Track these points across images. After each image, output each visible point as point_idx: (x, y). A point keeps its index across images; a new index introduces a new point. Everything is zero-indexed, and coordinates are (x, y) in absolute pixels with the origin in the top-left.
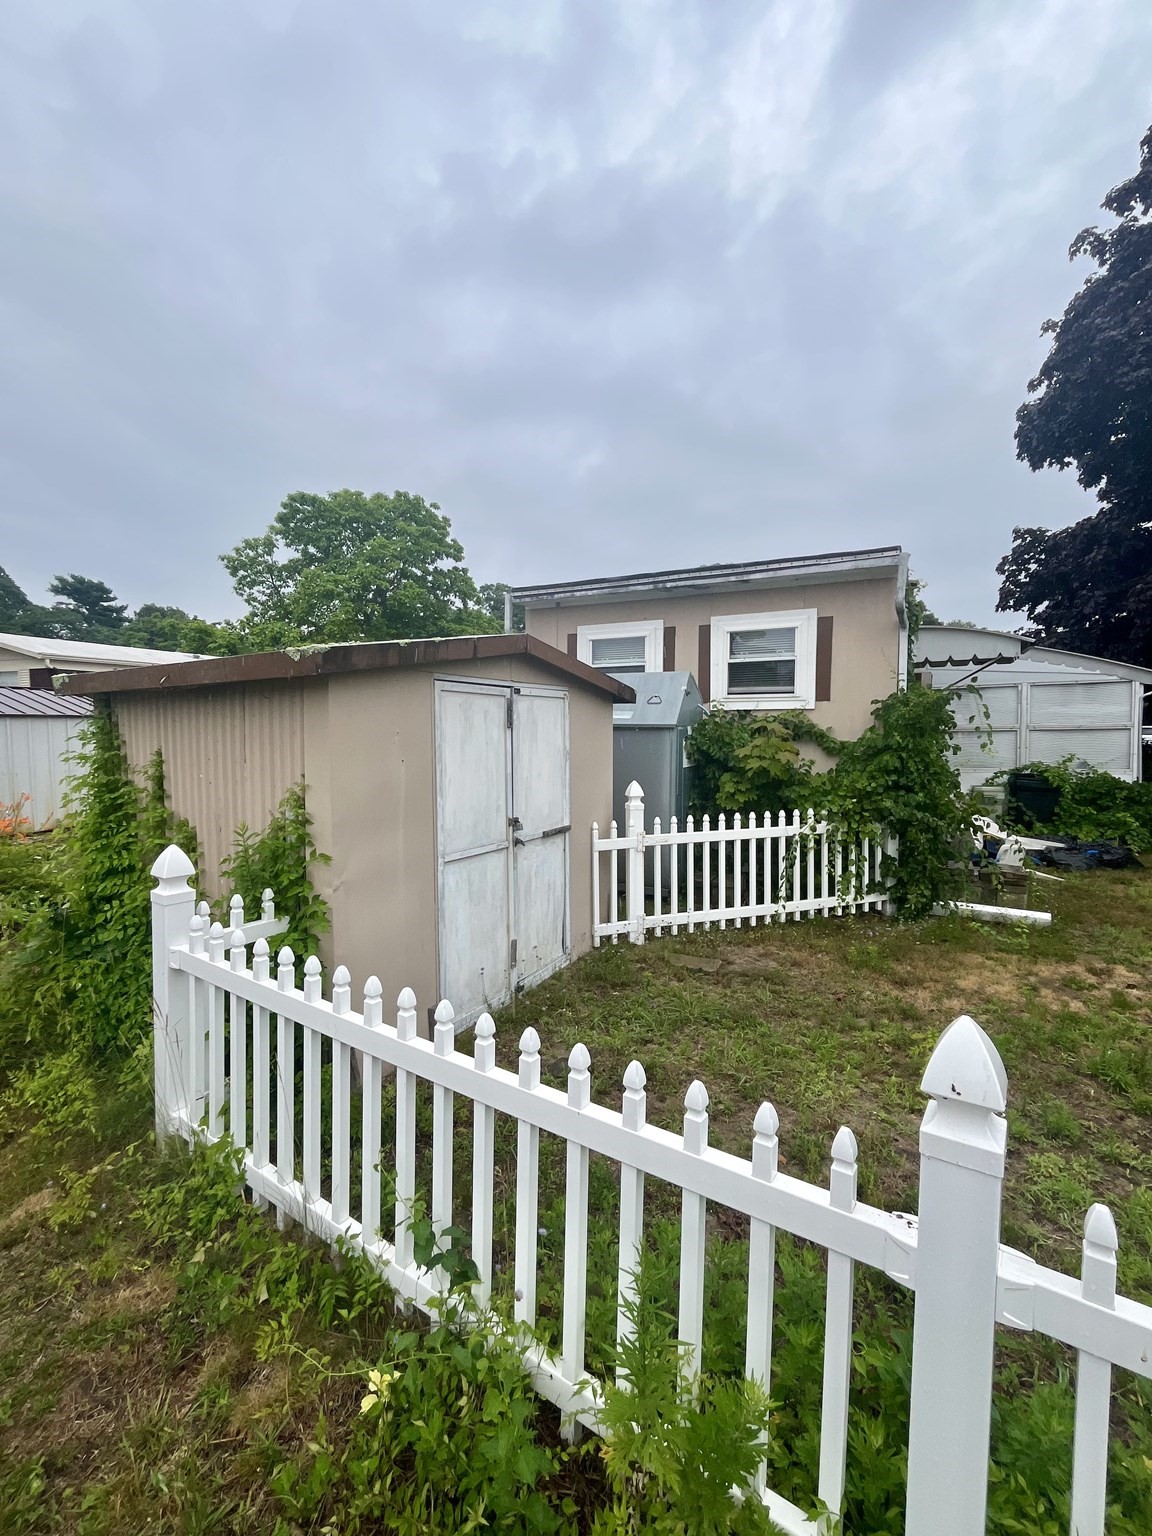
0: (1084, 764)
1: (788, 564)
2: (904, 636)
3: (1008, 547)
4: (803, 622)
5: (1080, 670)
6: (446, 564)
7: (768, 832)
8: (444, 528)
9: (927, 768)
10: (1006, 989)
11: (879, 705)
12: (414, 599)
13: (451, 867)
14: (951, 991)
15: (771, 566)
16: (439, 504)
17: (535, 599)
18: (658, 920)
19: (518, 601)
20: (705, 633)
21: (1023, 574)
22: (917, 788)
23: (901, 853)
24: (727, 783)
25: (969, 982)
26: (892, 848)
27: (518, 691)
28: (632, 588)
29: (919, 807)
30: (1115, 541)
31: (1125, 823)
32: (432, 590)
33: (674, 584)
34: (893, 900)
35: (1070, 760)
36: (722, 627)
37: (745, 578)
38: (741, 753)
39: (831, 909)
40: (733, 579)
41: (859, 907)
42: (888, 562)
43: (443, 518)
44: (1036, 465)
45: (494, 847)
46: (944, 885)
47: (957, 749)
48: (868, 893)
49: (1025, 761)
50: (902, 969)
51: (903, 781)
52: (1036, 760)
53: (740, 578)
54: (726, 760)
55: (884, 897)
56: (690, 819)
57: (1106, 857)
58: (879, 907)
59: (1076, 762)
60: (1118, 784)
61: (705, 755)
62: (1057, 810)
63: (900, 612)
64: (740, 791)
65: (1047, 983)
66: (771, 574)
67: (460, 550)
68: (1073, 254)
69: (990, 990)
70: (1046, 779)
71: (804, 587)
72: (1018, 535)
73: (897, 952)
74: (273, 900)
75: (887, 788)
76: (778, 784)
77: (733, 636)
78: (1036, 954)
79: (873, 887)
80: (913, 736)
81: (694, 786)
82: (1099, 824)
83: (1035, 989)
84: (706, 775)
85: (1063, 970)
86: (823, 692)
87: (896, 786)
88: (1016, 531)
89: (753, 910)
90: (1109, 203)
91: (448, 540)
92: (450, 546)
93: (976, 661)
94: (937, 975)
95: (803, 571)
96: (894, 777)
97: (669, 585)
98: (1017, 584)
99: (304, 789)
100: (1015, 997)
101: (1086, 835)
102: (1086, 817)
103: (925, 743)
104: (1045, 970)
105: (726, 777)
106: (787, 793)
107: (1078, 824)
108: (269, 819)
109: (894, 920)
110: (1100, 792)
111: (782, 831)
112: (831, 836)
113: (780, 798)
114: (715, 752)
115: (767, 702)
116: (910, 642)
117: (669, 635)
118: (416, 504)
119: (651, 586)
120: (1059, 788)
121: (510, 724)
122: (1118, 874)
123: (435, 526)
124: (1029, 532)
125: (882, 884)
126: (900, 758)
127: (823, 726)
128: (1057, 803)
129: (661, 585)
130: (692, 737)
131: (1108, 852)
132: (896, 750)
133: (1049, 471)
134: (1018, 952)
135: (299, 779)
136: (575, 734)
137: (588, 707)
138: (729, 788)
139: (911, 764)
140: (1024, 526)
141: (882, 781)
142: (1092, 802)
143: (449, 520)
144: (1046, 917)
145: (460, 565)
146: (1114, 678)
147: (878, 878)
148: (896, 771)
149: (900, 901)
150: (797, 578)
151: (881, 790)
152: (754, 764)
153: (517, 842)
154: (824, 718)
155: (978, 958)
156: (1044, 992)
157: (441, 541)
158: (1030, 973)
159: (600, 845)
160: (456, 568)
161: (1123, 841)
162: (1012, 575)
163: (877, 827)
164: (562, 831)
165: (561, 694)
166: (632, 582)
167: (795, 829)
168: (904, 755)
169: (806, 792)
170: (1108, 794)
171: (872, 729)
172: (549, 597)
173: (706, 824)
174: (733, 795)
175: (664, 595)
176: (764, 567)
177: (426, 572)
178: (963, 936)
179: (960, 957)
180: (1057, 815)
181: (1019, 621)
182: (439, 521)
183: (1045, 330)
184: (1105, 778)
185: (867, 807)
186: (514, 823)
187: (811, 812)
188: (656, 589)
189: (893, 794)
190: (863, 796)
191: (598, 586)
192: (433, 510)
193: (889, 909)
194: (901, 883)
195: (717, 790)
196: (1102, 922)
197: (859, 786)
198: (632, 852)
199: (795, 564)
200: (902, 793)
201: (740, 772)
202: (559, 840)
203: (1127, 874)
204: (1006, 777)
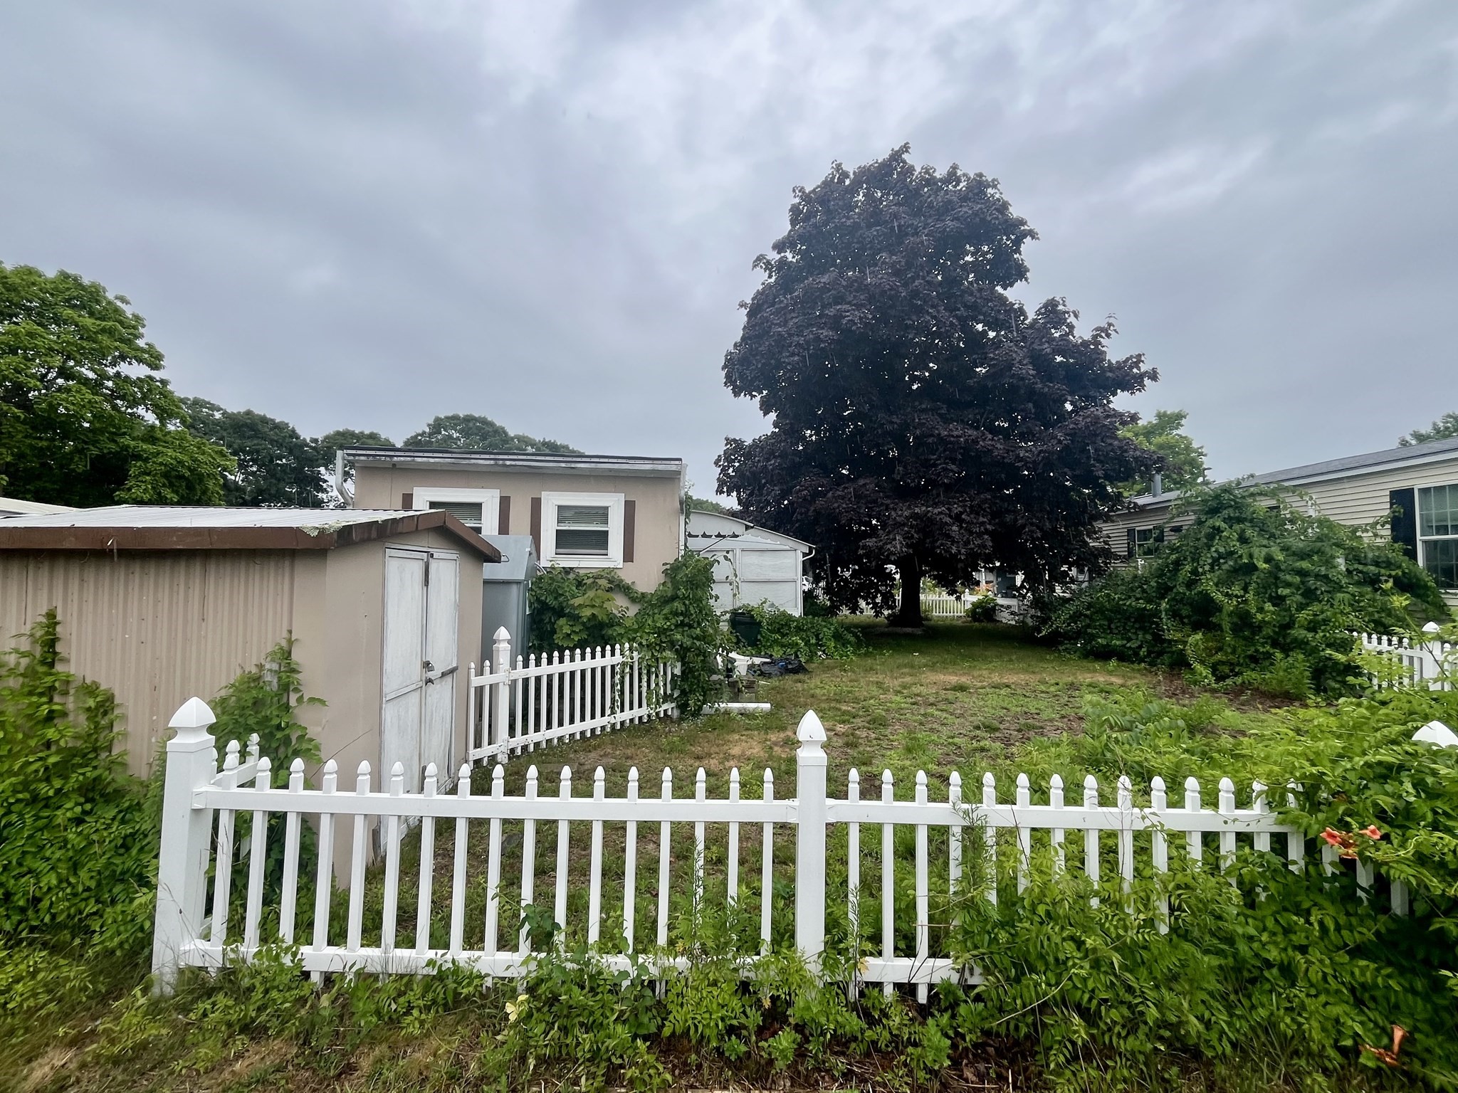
0: (772, 605)
1: (606, 460)
2: (682, 518)
3: (721, 449)
4: (614, 503)
5: (769, 541)
6: (135, 371)
7: (599, 662)
8: (135, 328)
9: (701, 612)
10: (757, 750)
11: (668, 567)
12: (84, 406)
13: (390, 704)
14: (728, 757)
15: (593, 460)
16: (128, 298)
17: (371, 458)
18: (519, 740)
19: (352, 458)
20: (536, 505)
21: (731, 469)
22: (695, 625)
23: (683, 672)
24: (564, 626)
25: (736, 751)
26: (678, 671)
27: (432, 556)
28: (473, 461)
29: (697, 638)
30: (783, 455)
31: (797, 644)
32: (111, 398)
33: (513, 463)
34: (678, 707)
35: (765, 602)
36: (552, 501)
37: (573, 465)
38: (577, 602)
39: (640, 718)
40: (563, 465)
41: (657, 714)
42: (674, 468)
43: (133, 315)
44: (736, 394)
45: (414, 687)
46: (712, 692)
47: (717, 597)
48: (663, 703)
49: (738, 604)
50: (697, 749)
51: (687, 620)
52: (746, 603)
53: (569, 465)
54: (562, 608)
55: (674, 705)
56: (532, 657)
57: (790, 667)
58: (670, 713)
59: (768, 603)
60: (790, 618)
61: (544, 603)
62: (759, 637)
63: (681, 503)
64: (574, 632)
65: (776, 744)
66: (593, 466)
67: (159, 357)
68: (755, 266)
69: (748, 753)
70: (752, 617)
71: (615, 477)
72: (728, 441)
73: (691, 739)
74: (258, 744)
75: (677, 626)
76: (601, 626)
77: (560, 508)
78: (767, 729)
79: (667, 698)
80: (692, 589)
81: (531, 630)
82: (783, 646)
83: (771, 748)
84: (543, 620)
85: (782, 735)
86: (628, 556)
87: (682, 624)
88: (727, 439)
89: (588, 724)
90: (774, 247)
91: (141, 343)
92: (143, 350)
93: (719, 536)
94: (717, 750)
95: (616, 466)
96: (682, 618)
97: (508, 463)
98: (728, 475)
99: (290, 642)
100: (762, 754)
101: (777, 653)
102: (776, 641)
103: (699, 592)
104: (773, 737)
105: (562, 621)
106: (610, 632)
107: (771, 646)
108: (239, 672)
109: (681, 719)
110: (782, 624)
111: (609, 661)
112: (641, 661)
113: (603, 637)
114: (550, 600)
115: (585, 562)
116: (686, 523)
117: (505, 503)
118: (94, 294)
119: (492, 462)
120: (760, 622)
121: (426, 582)
122: (797, 677)
123: (121, 323)
124: (735, 440)
125: (672, 695)
126: (684, 604)
127: (628, 581)
128: (759, 632)
129: (501, 462)
130: (532, 589)
131: (790, 663)
132: (682, 599)
133: (744, 399)
134: (757, 729)
135: (285, 634)
136: (463, 588)
137: (469, 566)
138: (567, 630)
139: (691, 608)
140: (731, 437)
141: (673, 621)
142: (778, 631)
143: (142, 320)
144: (767, 706)
145: (157, 375)
146: (787, 548)
147: (669, 692)
148: (682, 614)
149: (683, 707)
150: (610, 470)
151: (673, 627)
152: (587, 613)
153: (429, 681)
154: (628, 575)
155: (737, 737)
156: (776, 749)
157: (129, 342)
158: (766, 740)
159: (476, 681)
160: (150, 378)
161: (797, 656)
162: (724, 470)
163: (668, 654)
164: (452, 671)
165: (454, 556)
166: (473, 456)
167: (618, 658)
168: (687, 602)
169: (622, 631)
170: (786, 624)
171: (664, 584)
172: (388, 459)
173: (544, 661)
174: (569, 635)
175: (505, 469)
176: (588, 460)
177: (103, 376)
178: (724, 723)
179: (728, 737)
180: (759, 640)
181: (730, 502)
182: (127, 318)
183: (741, 306)
184: (784, 614)
185: (664, 640)
186: (427, 666)
187: (627, 645)
188: (496, 464)
189: (680, 630)
190: (661, 632)
191: (441, 455)
192: (119, 303)
193: (676, 714)
194: (683, 693)
195: (554, 632)
196: (795, 706)
197: (659, 625)
198: (501, 685)
199: (611, 460)
200: (686, 628)
201: (575, 618)
202: (449, 679)
203: (801, 676)
204: (728, 616)
